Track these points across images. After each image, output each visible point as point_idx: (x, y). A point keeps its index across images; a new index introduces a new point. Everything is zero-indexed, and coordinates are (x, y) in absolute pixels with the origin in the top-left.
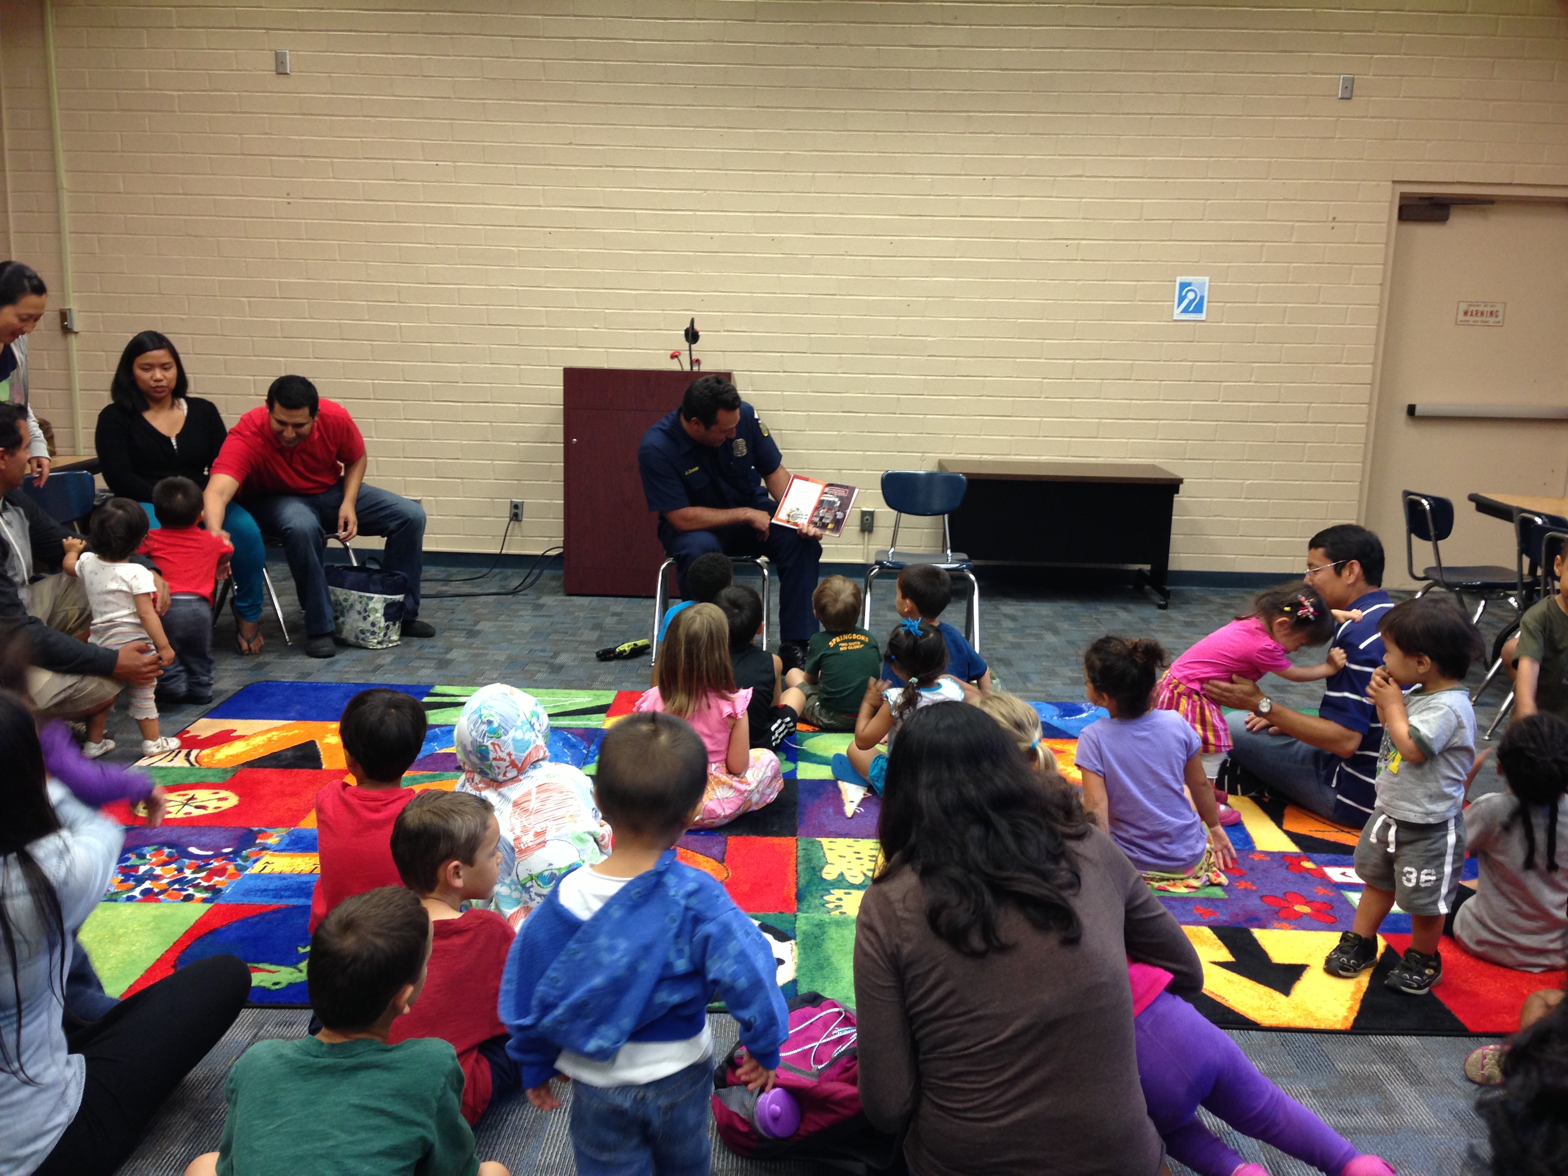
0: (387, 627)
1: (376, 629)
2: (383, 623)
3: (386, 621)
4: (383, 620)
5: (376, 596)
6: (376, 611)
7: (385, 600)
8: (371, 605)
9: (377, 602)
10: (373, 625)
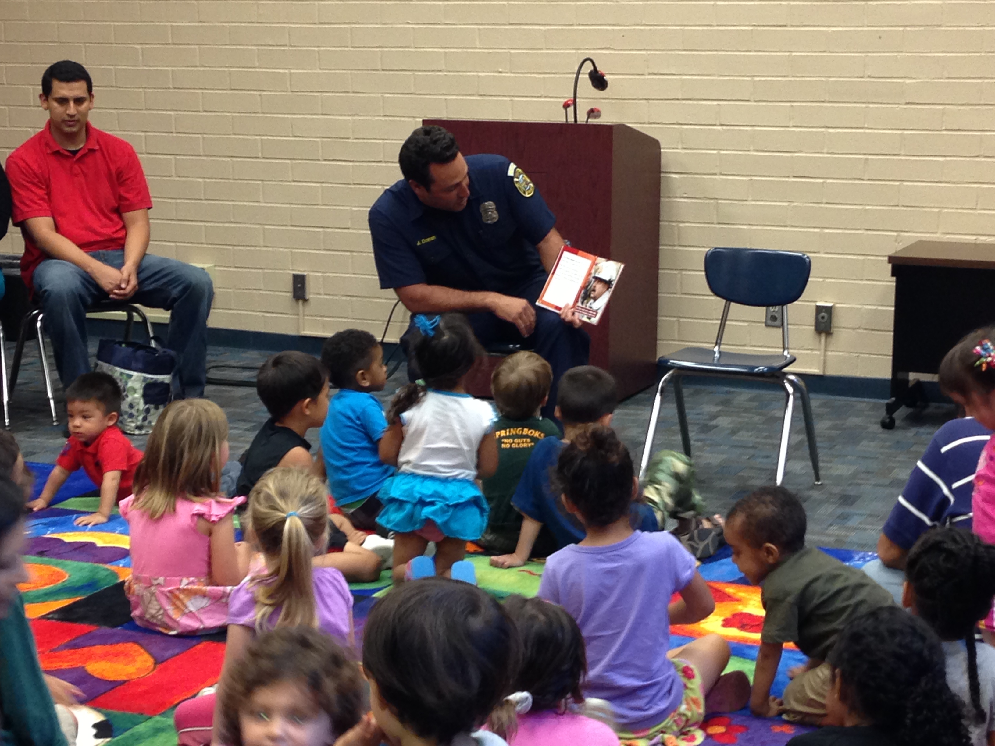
0: (148, 411)
1: (134, 411)
2: (142, 405)
3: (146, 403)
4: (142, 401)
5: (135, 374)
6: (135, 391)
7: (145, 379)
8: (130, 384)
9: (135, 381)
10: (131, 406)
